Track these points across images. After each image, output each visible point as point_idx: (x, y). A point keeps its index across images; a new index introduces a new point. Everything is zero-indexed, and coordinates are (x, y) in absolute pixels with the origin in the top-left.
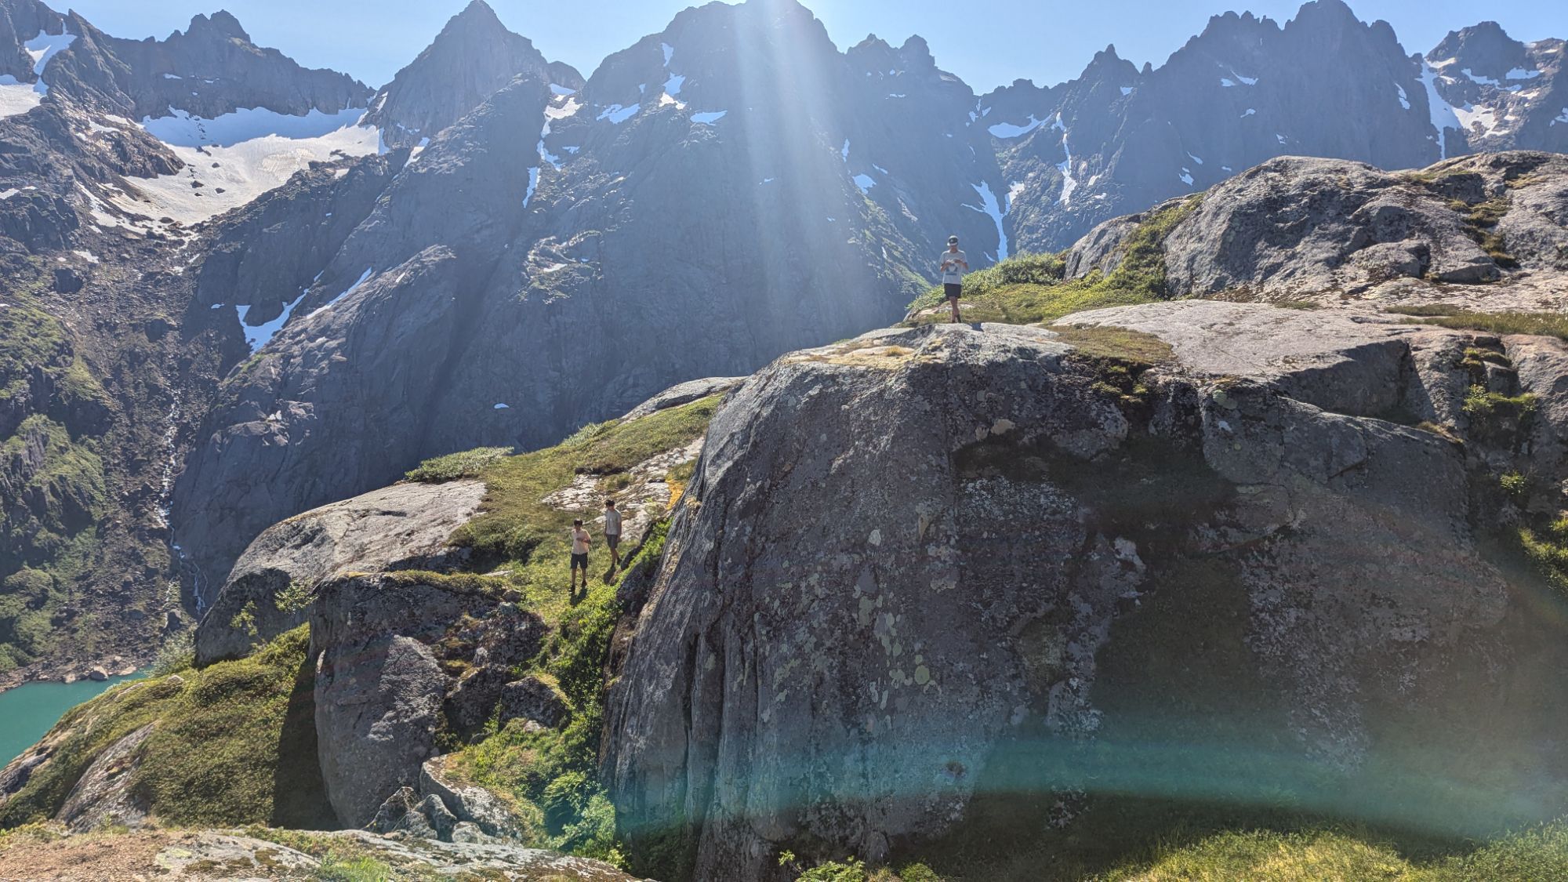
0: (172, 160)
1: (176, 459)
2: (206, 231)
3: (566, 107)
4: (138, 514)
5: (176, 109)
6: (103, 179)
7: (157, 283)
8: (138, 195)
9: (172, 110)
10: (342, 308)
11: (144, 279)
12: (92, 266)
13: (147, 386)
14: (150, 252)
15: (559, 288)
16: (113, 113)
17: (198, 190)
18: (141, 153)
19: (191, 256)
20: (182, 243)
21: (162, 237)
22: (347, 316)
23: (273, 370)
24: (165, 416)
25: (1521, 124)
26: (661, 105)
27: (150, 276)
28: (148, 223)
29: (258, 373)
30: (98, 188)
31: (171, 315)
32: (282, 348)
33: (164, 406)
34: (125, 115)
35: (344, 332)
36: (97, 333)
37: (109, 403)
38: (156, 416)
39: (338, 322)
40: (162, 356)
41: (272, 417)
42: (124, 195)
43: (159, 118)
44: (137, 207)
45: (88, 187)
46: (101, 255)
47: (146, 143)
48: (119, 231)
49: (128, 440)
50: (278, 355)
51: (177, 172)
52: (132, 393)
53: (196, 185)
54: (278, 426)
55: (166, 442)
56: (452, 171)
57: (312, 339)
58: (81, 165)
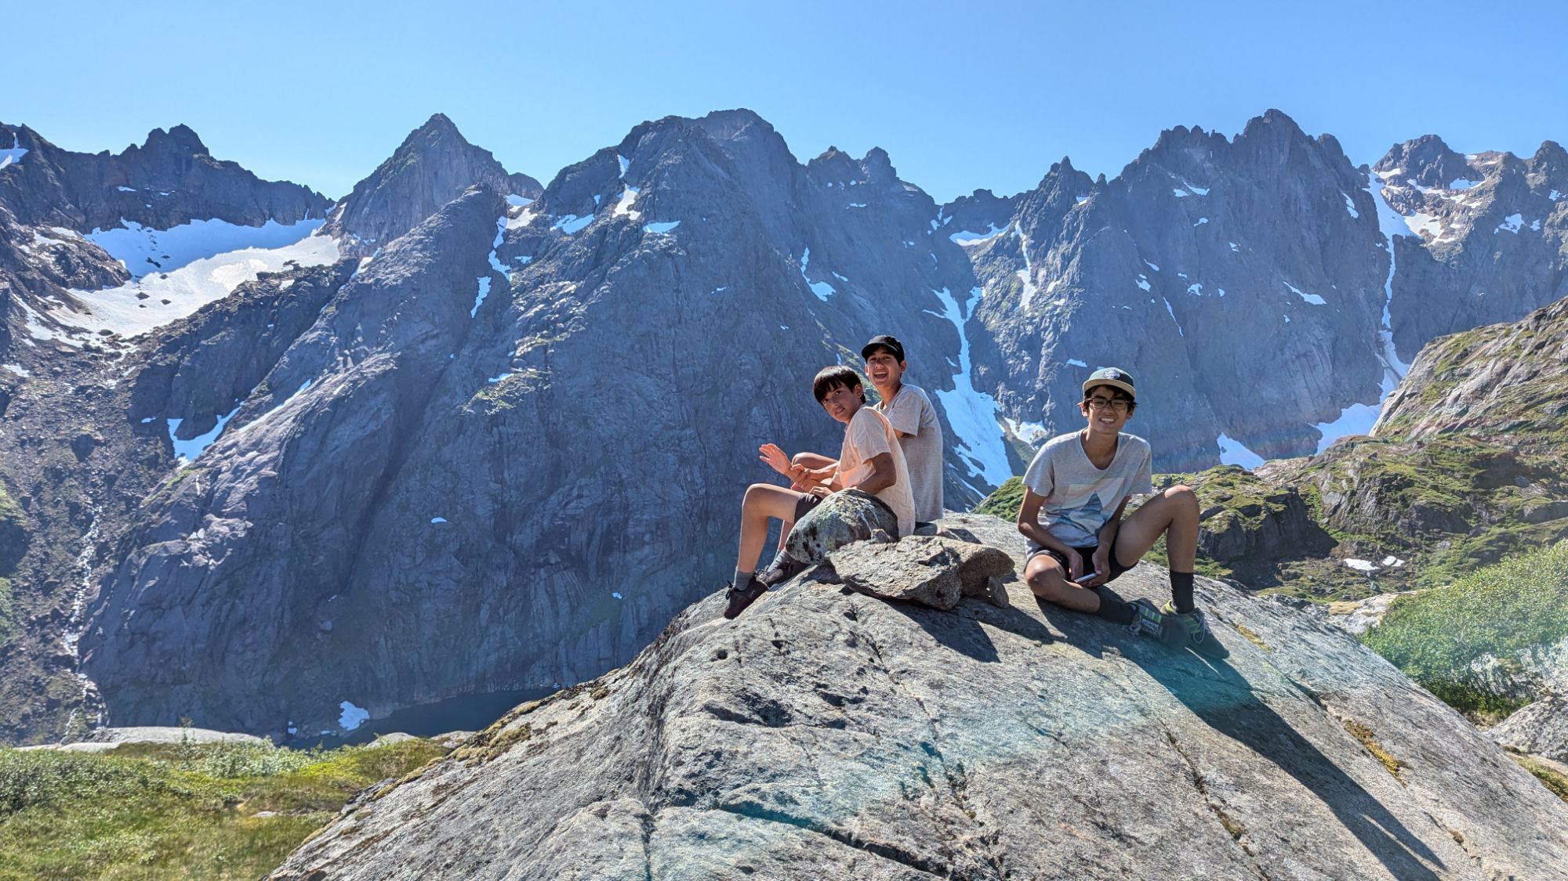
0: (119, 271)
1: (90, 580)
2: (145, 344)
3: (519, 218)
4: (45, 640)
5: (128, 220)
6: (44, 293)
7: (89, 397)
8: (80, 308)
9: (124, 221)
10: (276, 421)
11: (76, 392)
12: (22, 380)
13: (67, 503)
14: (83, 365)
15: (504, 398)
16: (61, 225)
17: (144, 302)
18: (87, 265)
19: (127, 369)
20: (119, 355)
21: (98, 350)
22: (282, 428)
23: (198, 486)
24: (82, 536)
25: (1467, 231)
26: (614, 216)
27: (82, 389)
28: (86, 336)
29: (182, 489)
30: (37, 300)
31: (100, 429)
32: (209, 463)
33: (85, 525)
34: (74, 228)
35: (276, 445)
36: (19, 449)
37: (23, 523)
38: (73, 536)
39: (271, 435)
40: (85, 474)
41: (194, 535)
42: (65, 308)
43: (109, 230)
44: (77, 320)
45: (25, 299)
46: (32, 369)
47: (93, 255)
48: (53, 344)
49: (42, 561)
50: (205, 470)
51: (123, 284)
52: (49, 511)
53: (142, 296)
54: (200, 544)
55: (81, 563)
56: (400, 282)
57: (243, 454)
58: (20, 278)
